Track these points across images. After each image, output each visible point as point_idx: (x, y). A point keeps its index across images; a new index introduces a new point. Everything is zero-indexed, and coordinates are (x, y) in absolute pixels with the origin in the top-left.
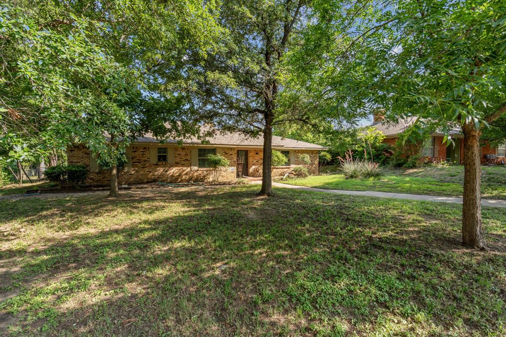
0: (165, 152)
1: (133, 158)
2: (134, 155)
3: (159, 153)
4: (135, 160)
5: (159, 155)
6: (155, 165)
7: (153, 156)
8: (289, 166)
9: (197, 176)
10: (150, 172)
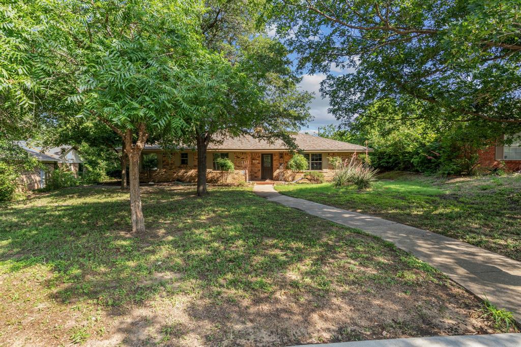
0: (187, 157)
1: (163, 162)
2: (164, 159)
3: (182, 157)
4: (165, 163)
5: (182, 160)
6: (179, 167)
7: (177, 160)
8: (321, 171)
9: (211, 177)
10: (175, 173)
